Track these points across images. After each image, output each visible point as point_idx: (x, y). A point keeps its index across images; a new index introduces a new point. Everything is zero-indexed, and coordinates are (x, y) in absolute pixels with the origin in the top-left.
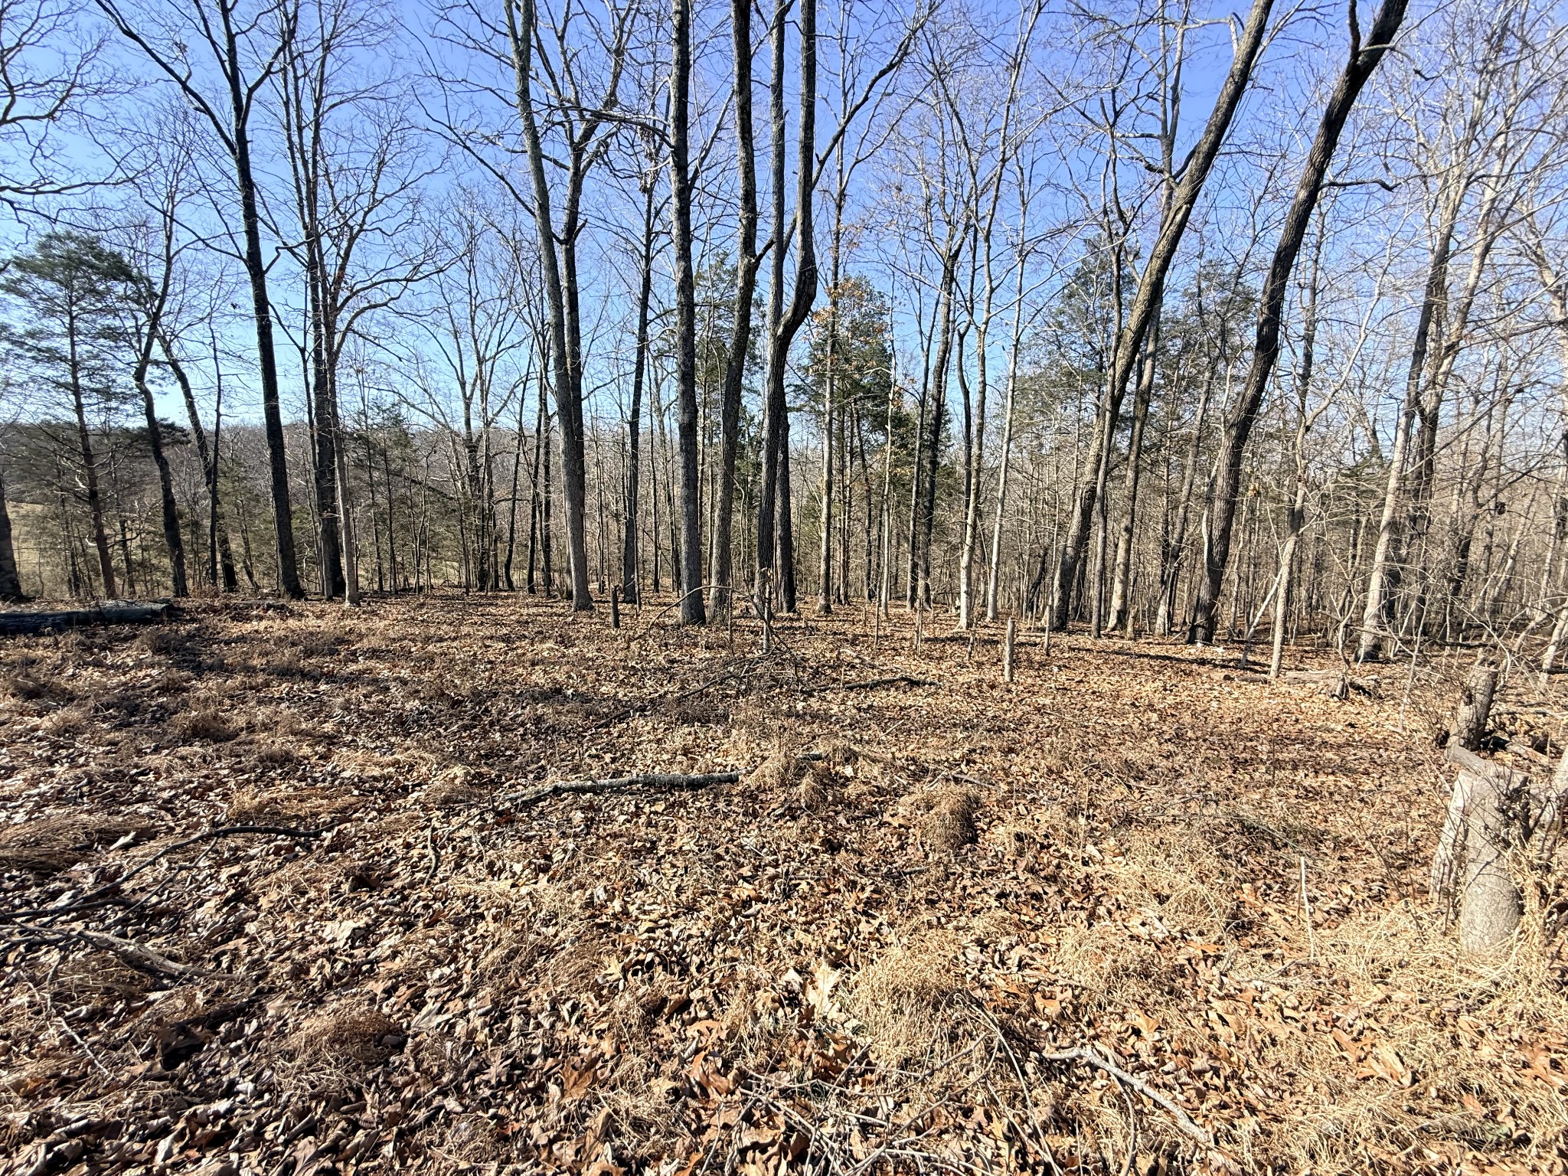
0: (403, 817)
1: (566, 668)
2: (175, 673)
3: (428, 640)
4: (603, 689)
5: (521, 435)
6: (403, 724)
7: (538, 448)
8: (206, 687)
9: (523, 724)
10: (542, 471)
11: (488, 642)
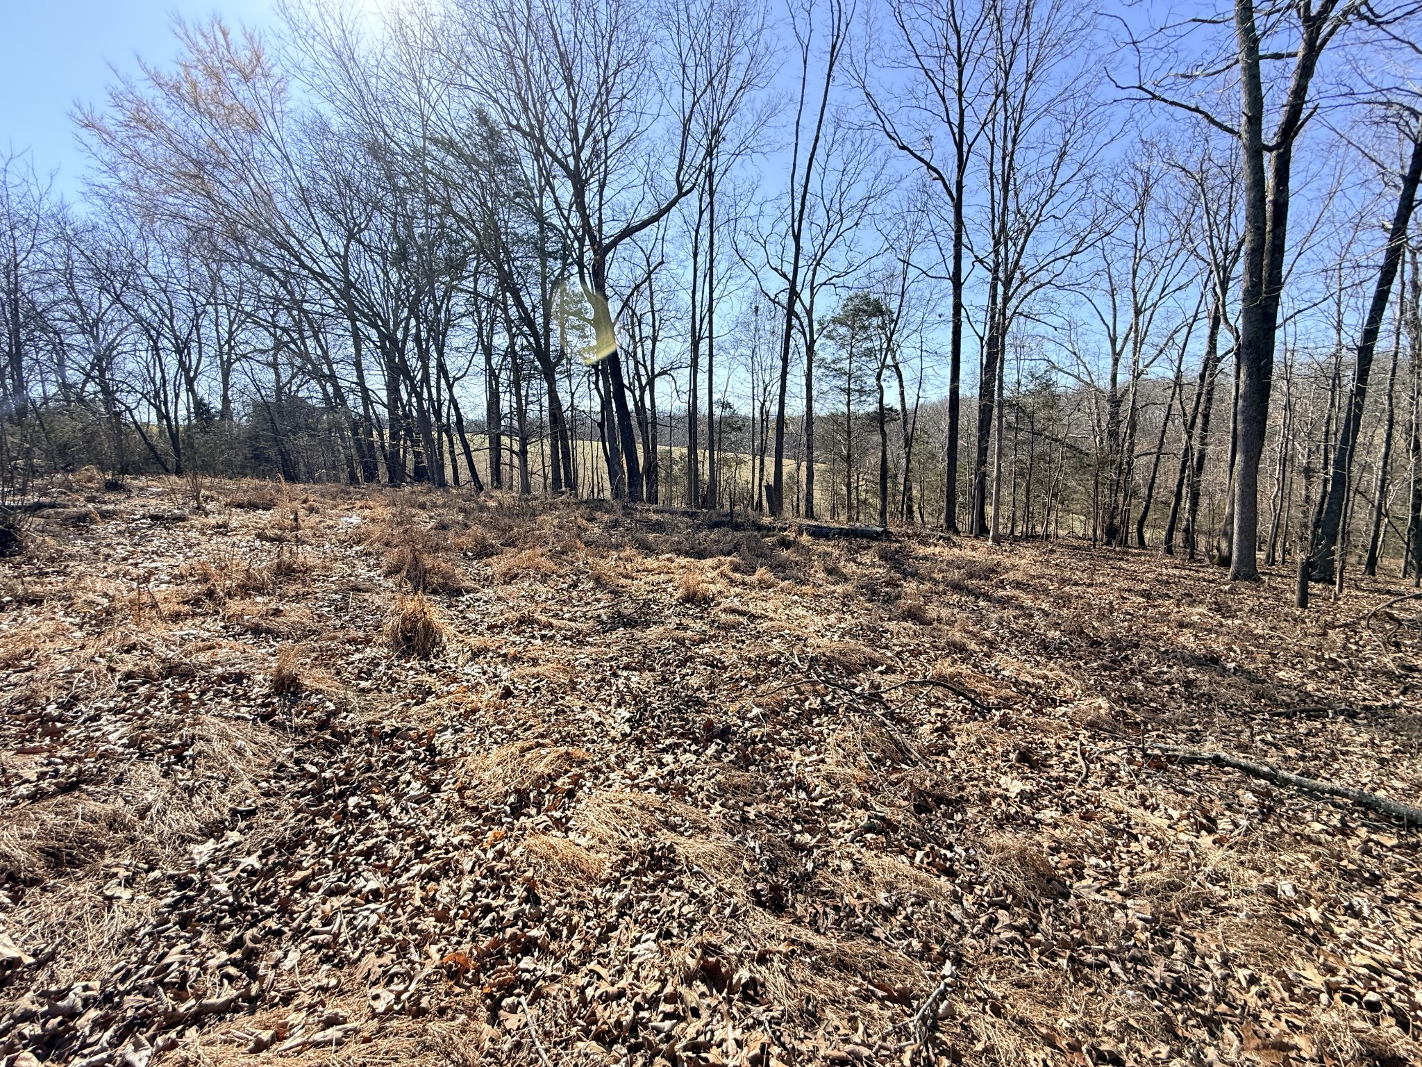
0: (1055, 723)
1: (1226, 639)
2: (893, 573)
3: (1063, 582)
4: (1281, 674)
5: (1178, 383)
6: (1046, 648)
7: (1199, 396)
8: (910, 586)
9: (1169, 682)
10: (1199, 421)
11: (1126, 595)
